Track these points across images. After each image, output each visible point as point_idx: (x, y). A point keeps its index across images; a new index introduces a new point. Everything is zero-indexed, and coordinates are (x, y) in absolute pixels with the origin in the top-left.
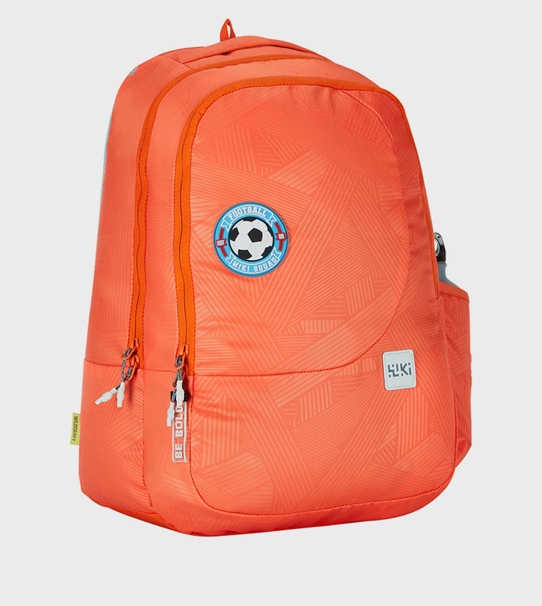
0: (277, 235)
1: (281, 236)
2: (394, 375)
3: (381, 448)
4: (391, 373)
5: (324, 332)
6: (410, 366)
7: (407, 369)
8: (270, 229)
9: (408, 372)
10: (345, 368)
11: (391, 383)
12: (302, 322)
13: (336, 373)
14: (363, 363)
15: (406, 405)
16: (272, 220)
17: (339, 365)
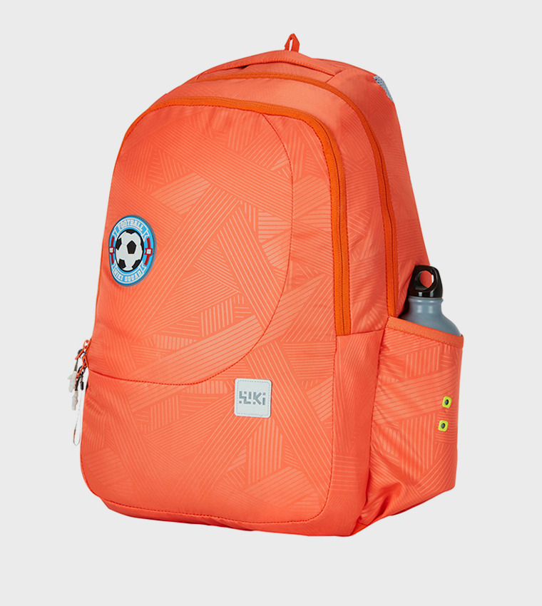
0: (146, 249)
1: (149, 252)
2: (246, 402)
3: (229, 470)
4: (242, 400)
5: (174, 348)
6: (264, 397)
7: (260, 399)
8: (142, 244)
9: (261, 401)
10: (192, 387)
11: (241, 410)
12: (155, 336)
13: (184, 389)
14: (213, 385)
15: (258, 434)
16: (146, 234)
17: (188, 382)
